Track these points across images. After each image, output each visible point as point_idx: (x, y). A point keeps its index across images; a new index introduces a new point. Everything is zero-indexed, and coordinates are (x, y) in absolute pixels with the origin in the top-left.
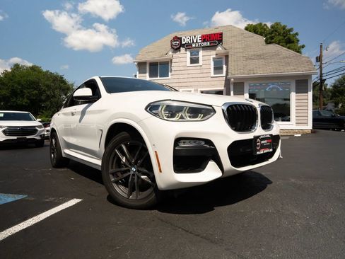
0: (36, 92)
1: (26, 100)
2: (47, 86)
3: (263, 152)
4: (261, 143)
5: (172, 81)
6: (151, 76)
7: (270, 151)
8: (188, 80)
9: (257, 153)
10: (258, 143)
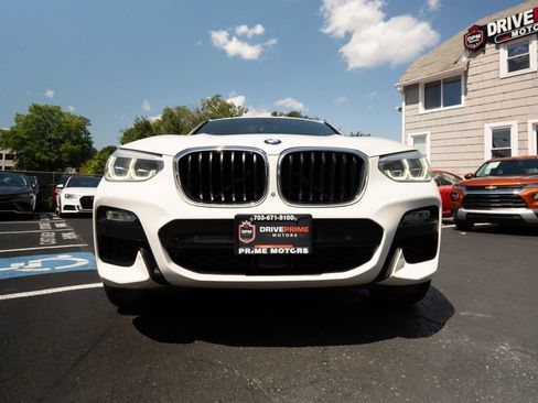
3: (264, 251)
4: (258, 229)
5: (468, 111)
6: (426, 107)
7: (299, 251)
8: (504, 105)
9: (241, 251)
10: (246, 230)
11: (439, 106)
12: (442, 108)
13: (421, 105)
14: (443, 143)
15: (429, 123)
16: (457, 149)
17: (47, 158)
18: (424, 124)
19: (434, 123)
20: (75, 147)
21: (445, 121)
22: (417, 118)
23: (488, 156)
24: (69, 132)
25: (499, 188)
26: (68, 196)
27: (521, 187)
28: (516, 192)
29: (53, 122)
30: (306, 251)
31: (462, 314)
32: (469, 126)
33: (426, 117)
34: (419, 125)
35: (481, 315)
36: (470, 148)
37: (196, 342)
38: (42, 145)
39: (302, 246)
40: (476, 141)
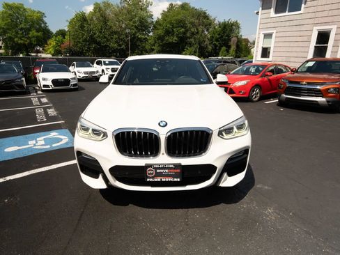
0: (183, 30)
1: (175, 38)
2: (192, 23)
3: (159, 180)
4: (156, 171)
5: (304, 16)
6: (276, 12)
7: (175, 180)
8: (330, 13)
9: (148, 180)
10: (150, 171)
11: (285, 12)
12: (287, 13)
13: (272, 10)
14: (283, 39)
15: (276, 25)
16: (292, 44)
17: (22, 42)
18: (273, 25)
19: (280, 24)
20: (39, 34)
21: (288, 23)
22: (269, 20)
23: (310, 56)
24: (33, 22)
25: (309, 84)
26: (44, 79)
27: (322, 84)
28: (318, 87)
29: (21, 15)
30: (179, 180)
31: (258, 186)
32: (303, 28)
33: (274, 20)
34: (268, 25)
35: (266, 187)
36: (301, 44)
37: (130, 205)
38: (17, 33)
39: (177, 178)
40: (305, 39)
